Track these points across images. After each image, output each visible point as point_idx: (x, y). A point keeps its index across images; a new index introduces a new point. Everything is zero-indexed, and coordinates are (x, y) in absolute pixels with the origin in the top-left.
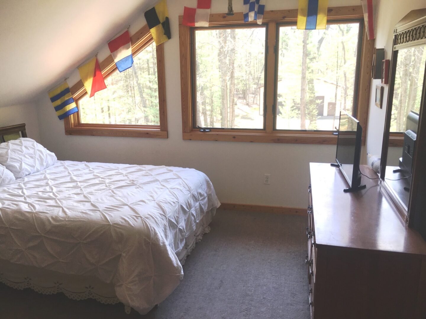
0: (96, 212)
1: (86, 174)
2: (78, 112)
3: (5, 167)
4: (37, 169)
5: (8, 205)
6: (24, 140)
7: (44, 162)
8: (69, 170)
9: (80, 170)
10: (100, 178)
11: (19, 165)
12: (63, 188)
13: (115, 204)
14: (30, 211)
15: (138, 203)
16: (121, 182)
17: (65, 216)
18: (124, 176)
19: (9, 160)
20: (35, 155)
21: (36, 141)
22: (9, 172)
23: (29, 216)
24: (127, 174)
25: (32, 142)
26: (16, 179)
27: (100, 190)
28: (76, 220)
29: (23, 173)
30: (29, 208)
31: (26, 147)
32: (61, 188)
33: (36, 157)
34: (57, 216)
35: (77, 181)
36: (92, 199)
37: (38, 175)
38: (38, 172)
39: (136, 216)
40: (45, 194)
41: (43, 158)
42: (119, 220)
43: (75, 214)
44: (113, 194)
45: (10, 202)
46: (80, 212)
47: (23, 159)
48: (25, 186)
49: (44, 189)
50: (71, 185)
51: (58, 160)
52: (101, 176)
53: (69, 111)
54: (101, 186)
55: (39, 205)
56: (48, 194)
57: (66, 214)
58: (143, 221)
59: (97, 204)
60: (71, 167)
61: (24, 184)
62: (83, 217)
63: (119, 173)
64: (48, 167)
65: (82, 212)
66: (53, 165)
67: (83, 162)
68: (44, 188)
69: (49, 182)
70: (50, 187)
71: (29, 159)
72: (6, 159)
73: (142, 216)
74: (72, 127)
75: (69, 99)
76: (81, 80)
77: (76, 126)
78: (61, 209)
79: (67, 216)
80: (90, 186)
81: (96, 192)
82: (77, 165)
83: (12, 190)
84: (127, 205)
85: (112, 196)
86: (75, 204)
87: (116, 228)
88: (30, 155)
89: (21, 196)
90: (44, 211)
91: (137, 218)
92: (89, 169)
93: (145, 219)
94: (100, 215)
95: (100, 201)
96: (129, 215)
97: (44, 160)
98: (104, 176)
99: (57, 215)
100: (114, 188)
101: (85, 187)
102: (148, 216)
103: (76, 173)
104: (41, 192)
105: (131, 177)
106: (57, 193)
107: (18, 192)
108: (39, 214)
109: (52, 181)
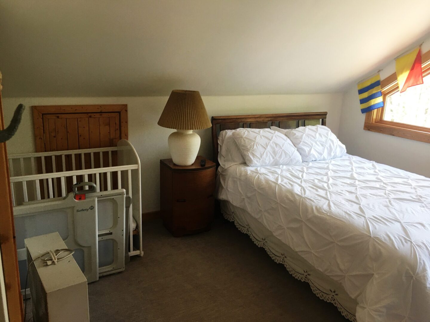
0: (361, 217)
1: (369, 174)
2: (383, 108)
3: (296, 149)
4: (324, 157)
5: (286, 183)
6: (321, 128)
7: (333, 152)
8: (354, 166)
9: (364, 169)
10: (383, 183)
11: (309, 149)
12: (339, 182)
13: (386, 216)
14: (300, 194)
15: (415, 224)
16: (405, 193)
17: (328, 209)
18: (411, 188)
19: (301, 143)
20: (326, 144)
21: (331, 130)
22: (298, 154)
23: (297, 199)
24: (416, 187)
25: (328, 130)
26: (302, 162)
27: (376, 196)
28: (337, 218)
29: (310, 158)
30: (300, 191)
31: (320, 134)
32: (337, 181)
33: (327, 146)
34: (321, 208)
35: (356, 179)
36: (363, 202)
37: (323, 163)
38: (323, 160)
39: (405, 239)
40: (320, 183)
41: (333, 148)
42: (382, 235)
43: (338, 212)
44: (389, 204)
45: (288, 181)
46: (344, 212)
47: (314, 145)
48: (307, 170)
49: (321, 178)
50: (348, 181)
51: (347, 153)
52: (384, 181)
53: (374, 105)
54: (379, 192)
55: (310, 192)
56: (323, 183)
57: (330, 209)
58: (412, 248)
59: (365, 210)
60: (357, 163)
61: (307, 168)
62: (345, 218)
63: (406, 183)
64: (335, 158)
65: (346, 213)
66: (341, 157)
67: (371, 161)
68: (322, 176)
69: (329, 173)
70: (328, 177)
71: (319, 146)
72: (299, 142)
73: (413, 242)
74: (373, 123)
75: (377, 93)
76: (396, 72)
77: (377, 123)
78: (328, 202)
79: (330, 211)
80: (367, 188)
81: (370, 197)
82: (364, 163)
83: (295, 171)
84: (400, 222)
85: (387, 206)
86: (344, 202)
87: (375, 243)
88: (321, 143)
89: (299, 178)
90: (311, 199)
91: (406, 242)
92: (374, 170)
93: (415, 246)
94: (364, 222)
95: (371, 207)
96: (398, 234)
97: (333, 150)
98: (389, 182)
99: (322, 206)
100: (393, 199)
101: (361, 188)
102: (421, 244)
103: (359, 170)
104: (318, 180)
105: (420, 192)
106: (331, 185)
107: (298, 174)
108: (306, 200)
109: (332, 173)
